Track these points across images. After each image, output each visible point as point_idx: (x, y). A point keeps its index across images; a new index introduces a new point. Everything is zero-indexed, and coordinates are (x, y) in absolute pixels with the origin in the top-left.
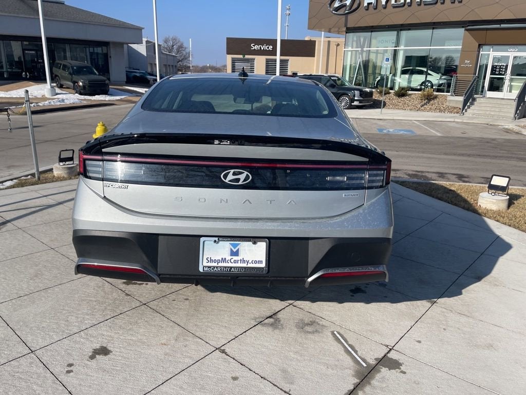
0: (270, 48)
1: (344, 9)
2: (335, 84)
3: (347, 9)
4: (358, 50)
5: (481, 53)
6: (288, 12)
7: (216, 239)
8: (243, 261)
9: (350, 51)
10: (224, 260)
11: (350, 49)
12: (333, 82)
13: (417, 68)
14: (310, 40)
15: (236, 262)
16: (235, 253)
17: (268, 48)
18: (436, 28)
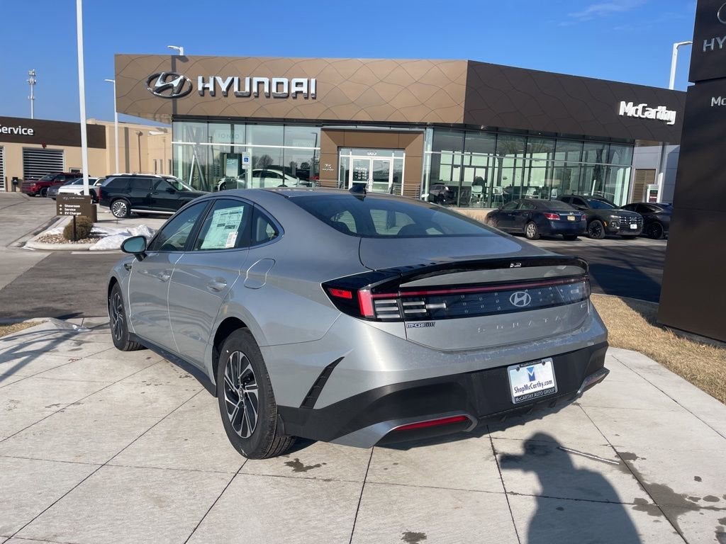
0: (29, 132)
1: (170, 90)
2: (174, 188)
3: (175, 91)
4: (191, 145)
5: (341, 156)
6: (32, 80)
7: (518, 366)
8: (539, 384)
9: (180, 145)
10: (526, 387)
11: (180, 142)
12: (170, 186)
13: (269, 170)
14: (96, 125)
15: (535, 386)
16: (532, 378)
17: (26, 131)
18: (287, 125)
